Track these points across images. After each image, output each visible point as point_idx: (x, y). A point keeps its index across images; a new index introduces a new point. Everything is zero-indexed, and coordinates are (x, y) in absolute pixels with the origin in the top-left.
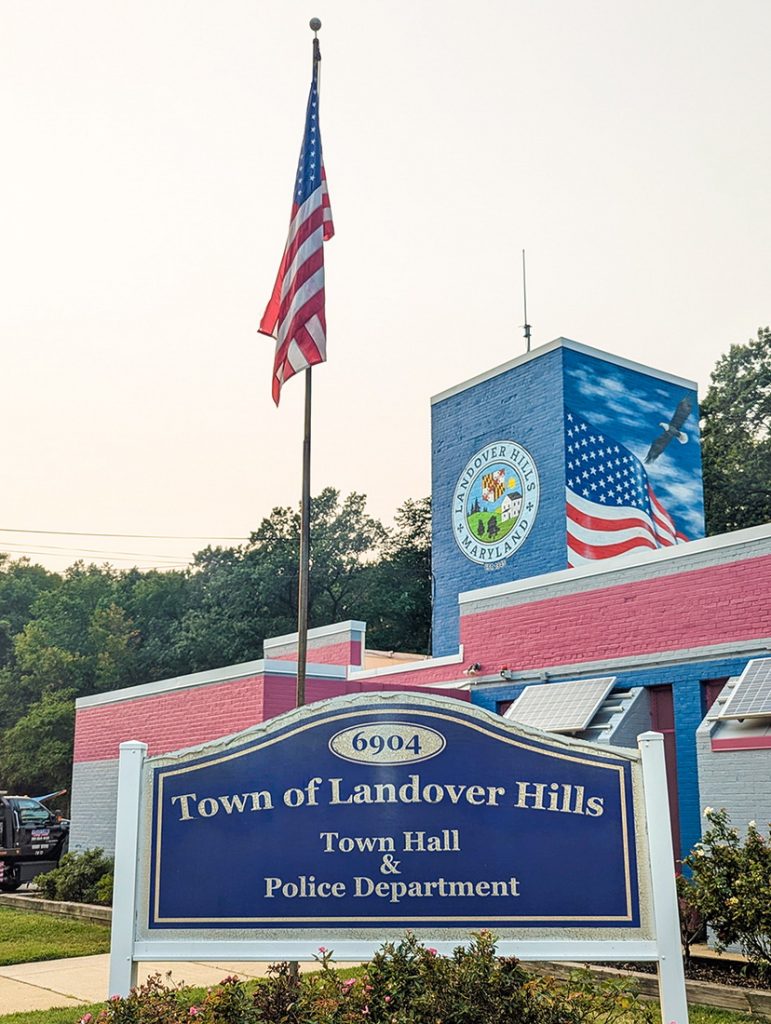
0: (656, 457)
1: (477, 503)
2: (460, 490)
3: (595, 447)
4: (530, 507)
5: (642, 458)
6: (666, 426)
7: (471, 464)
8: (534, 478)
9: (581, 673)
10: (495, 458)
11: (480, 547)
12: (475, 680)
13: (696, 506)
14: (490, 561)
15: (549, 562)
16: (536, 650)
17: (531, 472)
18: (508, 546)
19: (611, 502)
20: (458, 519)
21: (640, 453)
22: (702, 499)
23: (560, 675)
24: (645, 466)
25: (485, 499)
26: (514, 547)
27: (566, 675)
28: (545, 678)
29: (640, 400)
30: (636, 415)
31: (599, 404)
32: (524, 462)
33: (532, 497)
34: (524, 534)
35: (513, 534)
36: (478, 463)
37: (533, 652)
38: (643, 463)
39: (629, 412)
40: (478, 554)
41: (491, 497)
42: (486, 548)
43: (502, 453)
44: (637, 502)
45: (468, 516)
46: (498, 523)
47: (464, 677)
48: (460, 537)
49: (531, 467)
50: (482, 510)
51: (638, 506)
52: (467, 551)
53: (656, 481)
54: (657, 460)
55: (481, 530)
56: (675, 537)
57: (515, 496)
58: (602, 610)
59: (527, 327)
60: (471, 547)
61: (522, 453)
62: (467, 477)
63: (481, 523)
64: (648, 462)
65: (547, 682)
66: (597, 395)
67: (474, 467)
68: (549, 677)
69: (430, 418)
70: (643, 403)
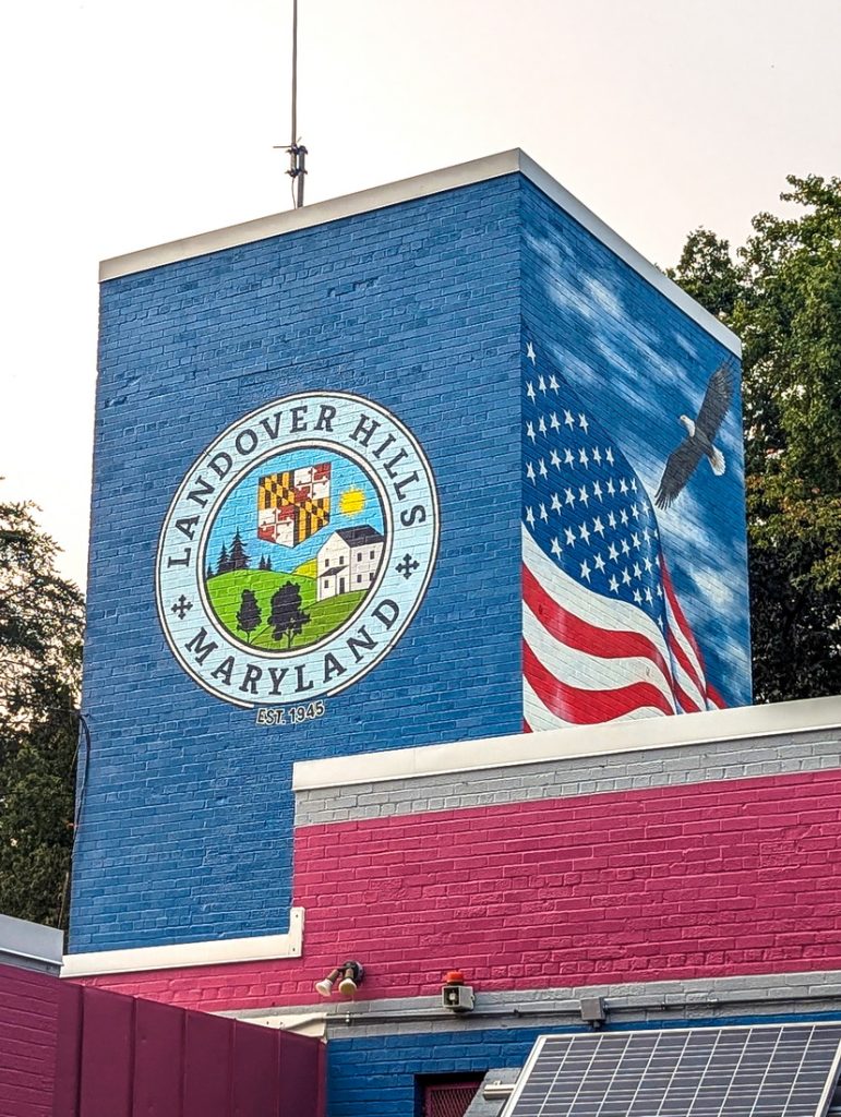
0: (674, 494)
1: (237, 543)
2: (183, 507)
3: (573, 439)
4: (407, 566)
5: (652, 491)
6: (690, 424)
7: (226, 444)
8: (421, 493)
9: (719, 1006)
10: (302, 435)
11: (242, 662)
12: (344, 1009)
13: (737, 628)
14: (275, 699)
15: (464, 714)
16: (562, 932)
17: (415, 477)
18: (332, 665)
19: (598, 584)
20: (175, 583)
21: (650, 478)
22: (748, 616)
23: (646, 1010)
24: (655, 508)
25: (266, 535)
26: (353, 669)
27: (667, 1008)
28: (598, 1015)
29: (648, 349)
30: (644, 382)
31: (579, 334)
32: (391, 452)
33: (418, 542)
34: (384, 637)
35: (353, 633)
36: (246, 442)
37: (554, 940)
38: (653, 503)
39: (630, 372)
40: (238, 678)
41: (285, 533)
42: (265, 665)
43: (325, 421)
44: (643, 595)
45: (208, 575)
46: (305, 603)
47: (320, 999)
48: (180, 631)
49: (413, 464)
50: (254, 563)
51: (644, 606)
52: (205, 671)
53: (675, 552)
54: (676, 501)
55: (248, 615)
56: (706, 695)
57: (358, 535)
58: (791, 836)
59: (298, 151)
60: (215, 659)
61: (387, 427)
62: (211, 477)
63: (248, 598)
64: (661, 500)
65: (602, 1026)
66: (581, 315)
67: (233, 452)
68: (608, 1012)
69: (96, 314)
70: (655, 357)
